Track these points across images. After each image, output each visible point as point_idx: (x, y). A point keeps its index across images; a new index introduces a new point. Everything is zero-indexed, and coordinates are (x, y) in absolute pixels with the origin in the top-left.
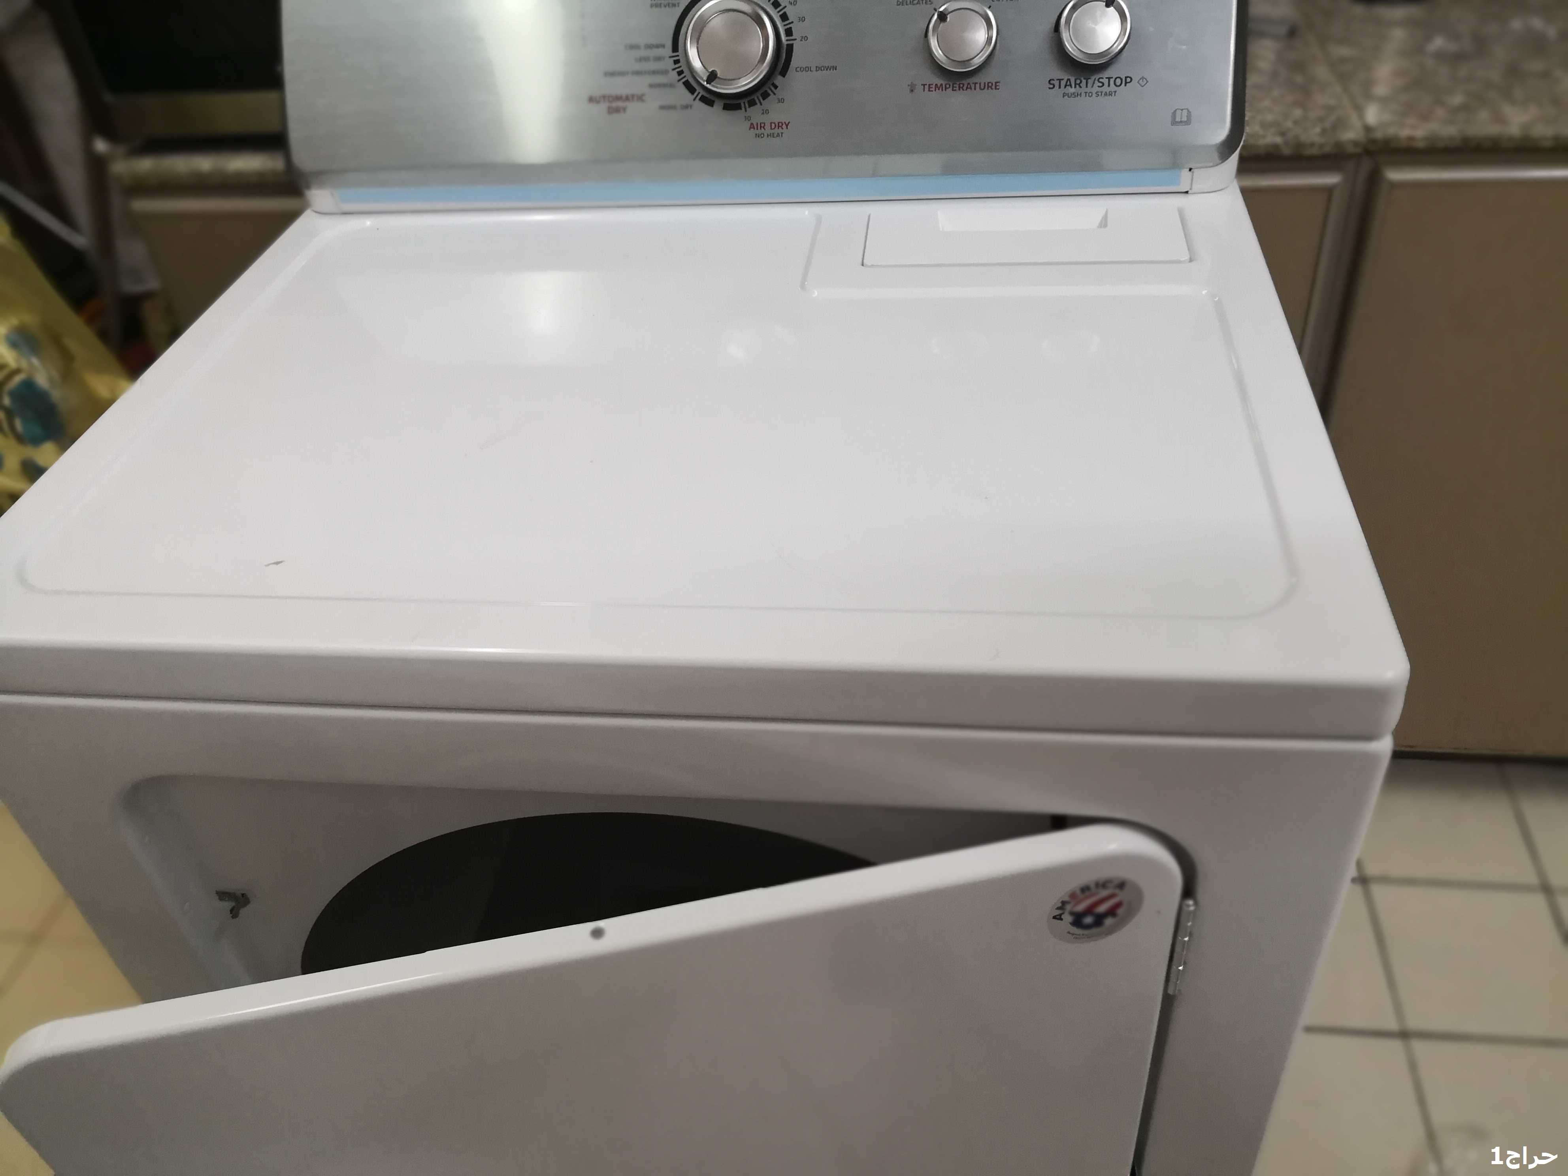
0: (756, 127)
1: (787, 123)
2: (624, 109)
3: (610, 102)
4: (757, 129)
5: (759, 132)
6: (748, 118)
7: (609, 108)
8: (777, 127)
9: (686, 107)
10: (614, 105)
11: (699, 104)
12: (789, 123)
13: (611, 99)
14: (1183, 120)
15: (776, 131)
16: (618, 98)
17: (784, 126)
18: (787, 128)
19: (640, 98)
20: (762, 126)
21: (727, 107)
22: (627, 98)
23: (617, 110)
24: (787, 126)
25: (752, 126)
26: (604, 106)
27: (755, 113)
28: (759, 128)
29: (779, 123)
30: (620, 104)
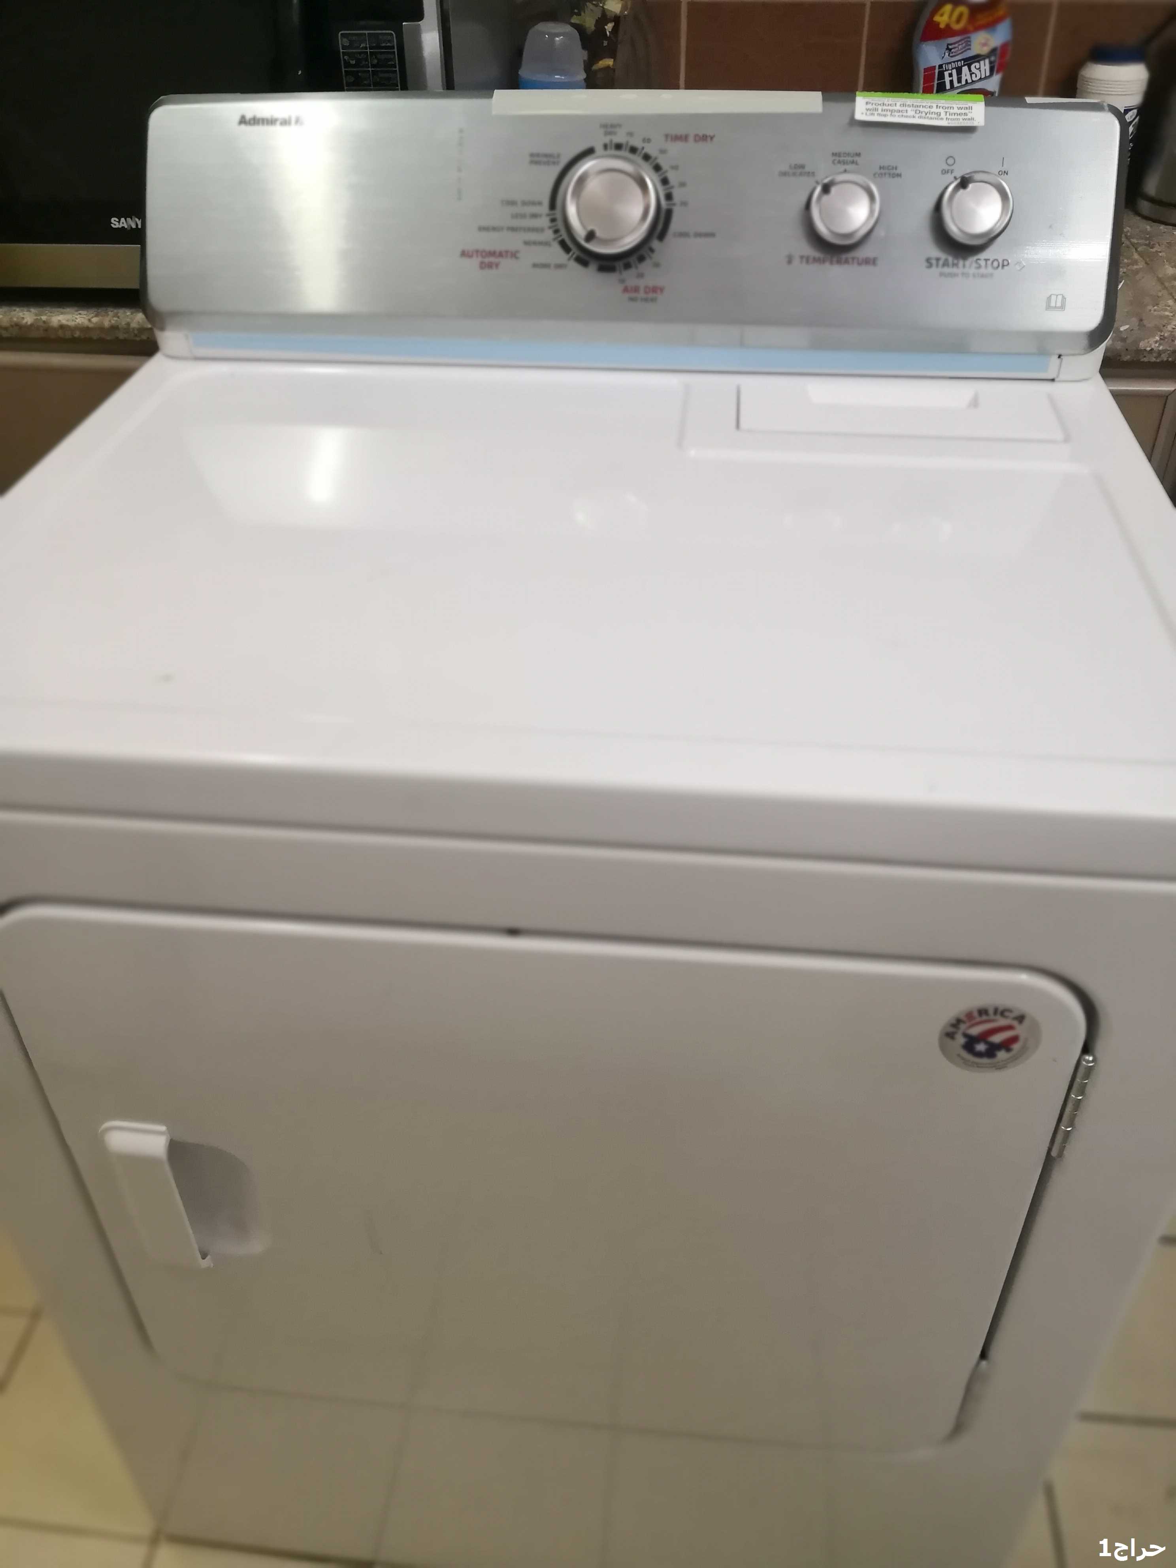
0: (630, 290)
1: (662, 288)
2: (497, 265)
3: (483, 257)
4: (631, 293)
5: (633, 295)
6: (622, 281)
7: (482, 263)
8: (651, 292)
9: (559, 266)
10: (487, 260)
11: (573, 264)
12: (664, 288)
13: (484, 254)
14: (1057, 306)
15: (651, 295)
16: (492, 254)
17: (659, 291)
18: (662, 293)
19: (514, 255)
20: (636, 289)
21: (602, 269)
22: (501, 255)
23: (490, 266)
24: (662, 291)
25: (626, 290)
26: (475, 261)
27: (630, 277)
28: (633, 291)
29: (653, 288)
30: (492, 259)
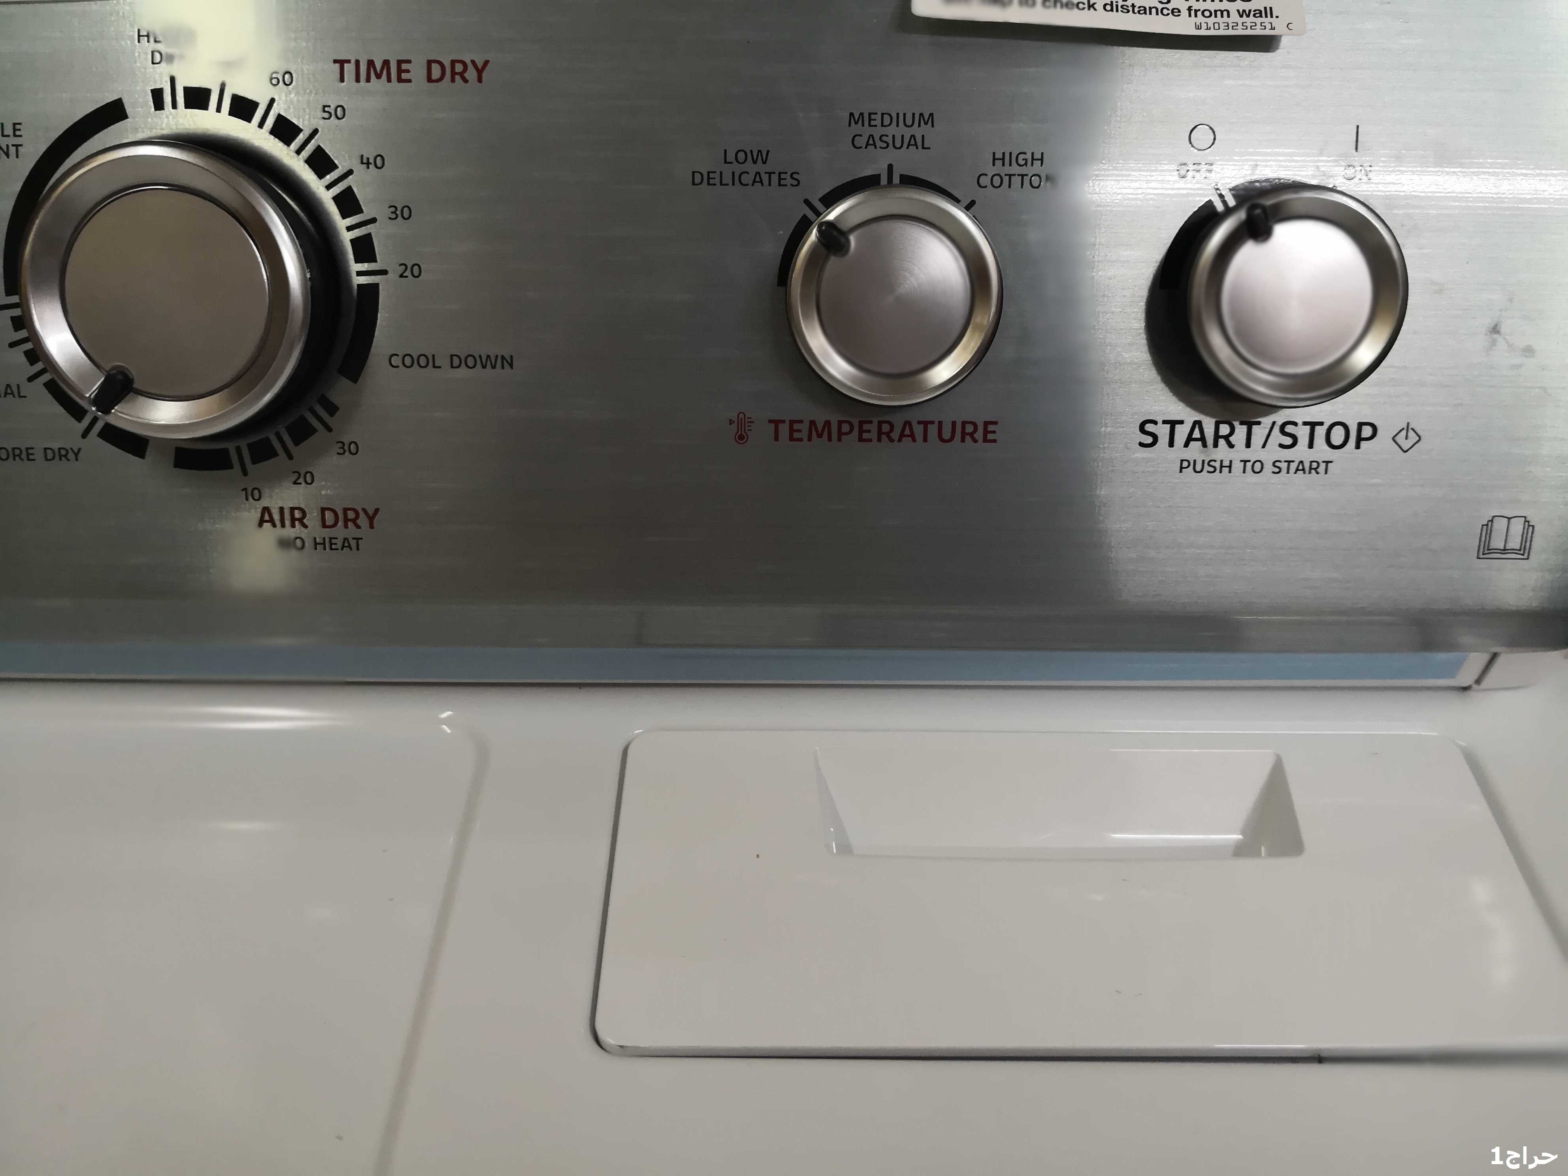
0: (276, 517)
1: (371, 513)
4: (283, 525)
5: (289, 532)
6: (252, 495)
8: (341, 523)
12: (377, 511)
14: (1509, 545)
15: (340, 532)
17: (363, 520)
18: (372, 527)
20: (297, 516)
24: (371, 519)
25: (267, 517)
28: (288, 523)
29: (345, 510)
